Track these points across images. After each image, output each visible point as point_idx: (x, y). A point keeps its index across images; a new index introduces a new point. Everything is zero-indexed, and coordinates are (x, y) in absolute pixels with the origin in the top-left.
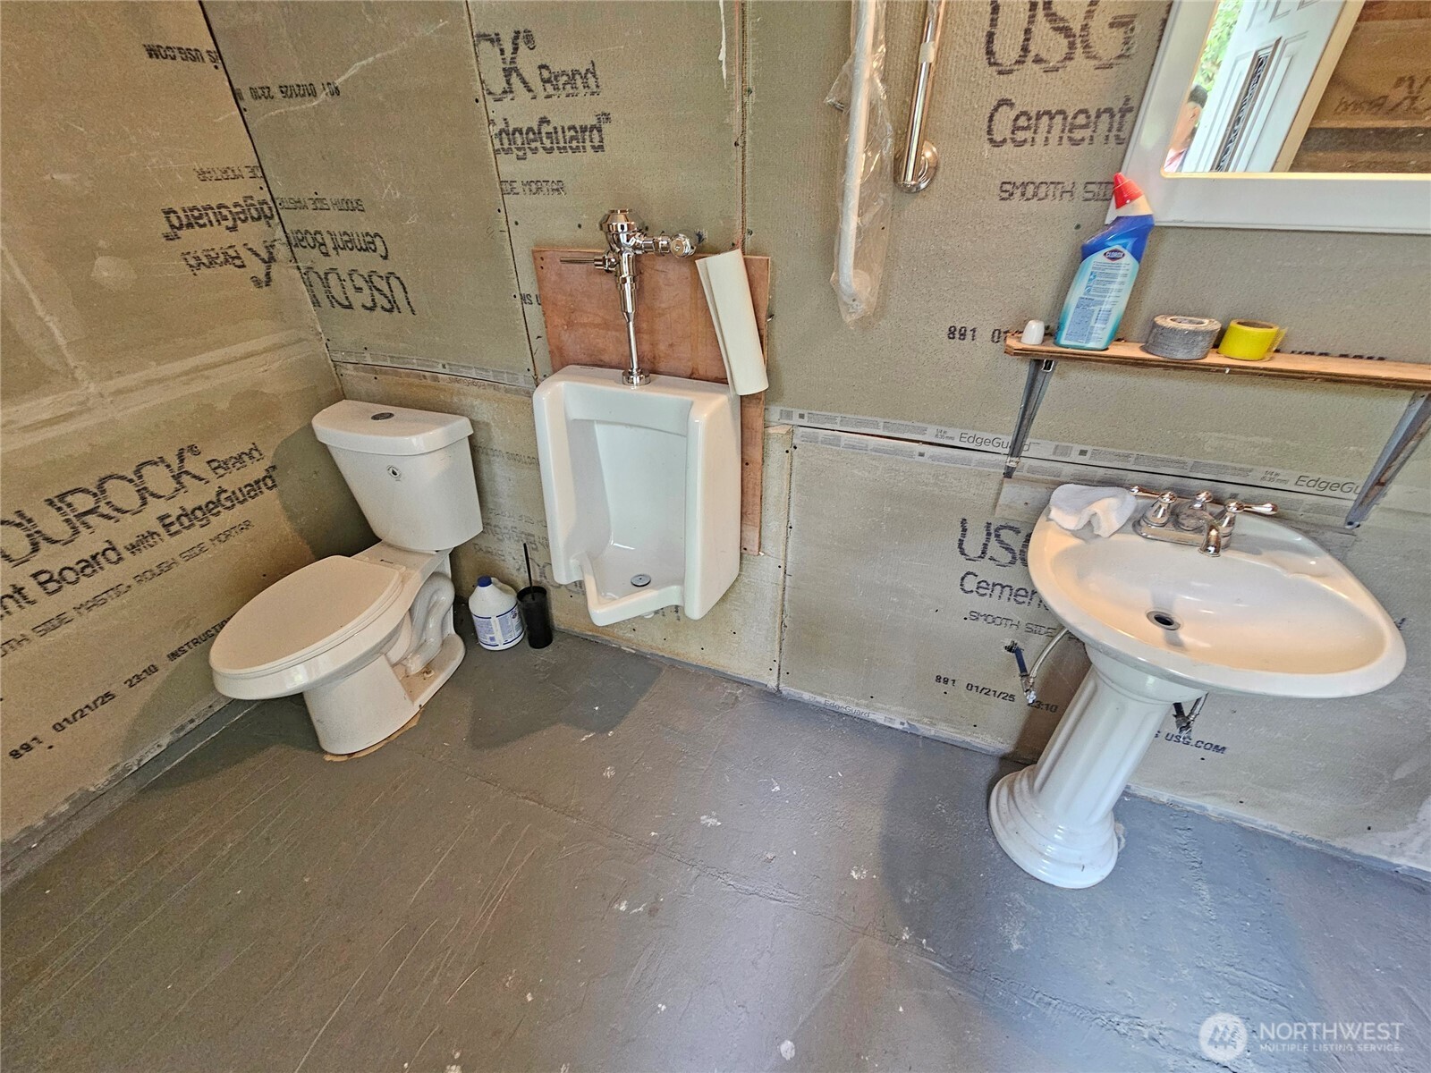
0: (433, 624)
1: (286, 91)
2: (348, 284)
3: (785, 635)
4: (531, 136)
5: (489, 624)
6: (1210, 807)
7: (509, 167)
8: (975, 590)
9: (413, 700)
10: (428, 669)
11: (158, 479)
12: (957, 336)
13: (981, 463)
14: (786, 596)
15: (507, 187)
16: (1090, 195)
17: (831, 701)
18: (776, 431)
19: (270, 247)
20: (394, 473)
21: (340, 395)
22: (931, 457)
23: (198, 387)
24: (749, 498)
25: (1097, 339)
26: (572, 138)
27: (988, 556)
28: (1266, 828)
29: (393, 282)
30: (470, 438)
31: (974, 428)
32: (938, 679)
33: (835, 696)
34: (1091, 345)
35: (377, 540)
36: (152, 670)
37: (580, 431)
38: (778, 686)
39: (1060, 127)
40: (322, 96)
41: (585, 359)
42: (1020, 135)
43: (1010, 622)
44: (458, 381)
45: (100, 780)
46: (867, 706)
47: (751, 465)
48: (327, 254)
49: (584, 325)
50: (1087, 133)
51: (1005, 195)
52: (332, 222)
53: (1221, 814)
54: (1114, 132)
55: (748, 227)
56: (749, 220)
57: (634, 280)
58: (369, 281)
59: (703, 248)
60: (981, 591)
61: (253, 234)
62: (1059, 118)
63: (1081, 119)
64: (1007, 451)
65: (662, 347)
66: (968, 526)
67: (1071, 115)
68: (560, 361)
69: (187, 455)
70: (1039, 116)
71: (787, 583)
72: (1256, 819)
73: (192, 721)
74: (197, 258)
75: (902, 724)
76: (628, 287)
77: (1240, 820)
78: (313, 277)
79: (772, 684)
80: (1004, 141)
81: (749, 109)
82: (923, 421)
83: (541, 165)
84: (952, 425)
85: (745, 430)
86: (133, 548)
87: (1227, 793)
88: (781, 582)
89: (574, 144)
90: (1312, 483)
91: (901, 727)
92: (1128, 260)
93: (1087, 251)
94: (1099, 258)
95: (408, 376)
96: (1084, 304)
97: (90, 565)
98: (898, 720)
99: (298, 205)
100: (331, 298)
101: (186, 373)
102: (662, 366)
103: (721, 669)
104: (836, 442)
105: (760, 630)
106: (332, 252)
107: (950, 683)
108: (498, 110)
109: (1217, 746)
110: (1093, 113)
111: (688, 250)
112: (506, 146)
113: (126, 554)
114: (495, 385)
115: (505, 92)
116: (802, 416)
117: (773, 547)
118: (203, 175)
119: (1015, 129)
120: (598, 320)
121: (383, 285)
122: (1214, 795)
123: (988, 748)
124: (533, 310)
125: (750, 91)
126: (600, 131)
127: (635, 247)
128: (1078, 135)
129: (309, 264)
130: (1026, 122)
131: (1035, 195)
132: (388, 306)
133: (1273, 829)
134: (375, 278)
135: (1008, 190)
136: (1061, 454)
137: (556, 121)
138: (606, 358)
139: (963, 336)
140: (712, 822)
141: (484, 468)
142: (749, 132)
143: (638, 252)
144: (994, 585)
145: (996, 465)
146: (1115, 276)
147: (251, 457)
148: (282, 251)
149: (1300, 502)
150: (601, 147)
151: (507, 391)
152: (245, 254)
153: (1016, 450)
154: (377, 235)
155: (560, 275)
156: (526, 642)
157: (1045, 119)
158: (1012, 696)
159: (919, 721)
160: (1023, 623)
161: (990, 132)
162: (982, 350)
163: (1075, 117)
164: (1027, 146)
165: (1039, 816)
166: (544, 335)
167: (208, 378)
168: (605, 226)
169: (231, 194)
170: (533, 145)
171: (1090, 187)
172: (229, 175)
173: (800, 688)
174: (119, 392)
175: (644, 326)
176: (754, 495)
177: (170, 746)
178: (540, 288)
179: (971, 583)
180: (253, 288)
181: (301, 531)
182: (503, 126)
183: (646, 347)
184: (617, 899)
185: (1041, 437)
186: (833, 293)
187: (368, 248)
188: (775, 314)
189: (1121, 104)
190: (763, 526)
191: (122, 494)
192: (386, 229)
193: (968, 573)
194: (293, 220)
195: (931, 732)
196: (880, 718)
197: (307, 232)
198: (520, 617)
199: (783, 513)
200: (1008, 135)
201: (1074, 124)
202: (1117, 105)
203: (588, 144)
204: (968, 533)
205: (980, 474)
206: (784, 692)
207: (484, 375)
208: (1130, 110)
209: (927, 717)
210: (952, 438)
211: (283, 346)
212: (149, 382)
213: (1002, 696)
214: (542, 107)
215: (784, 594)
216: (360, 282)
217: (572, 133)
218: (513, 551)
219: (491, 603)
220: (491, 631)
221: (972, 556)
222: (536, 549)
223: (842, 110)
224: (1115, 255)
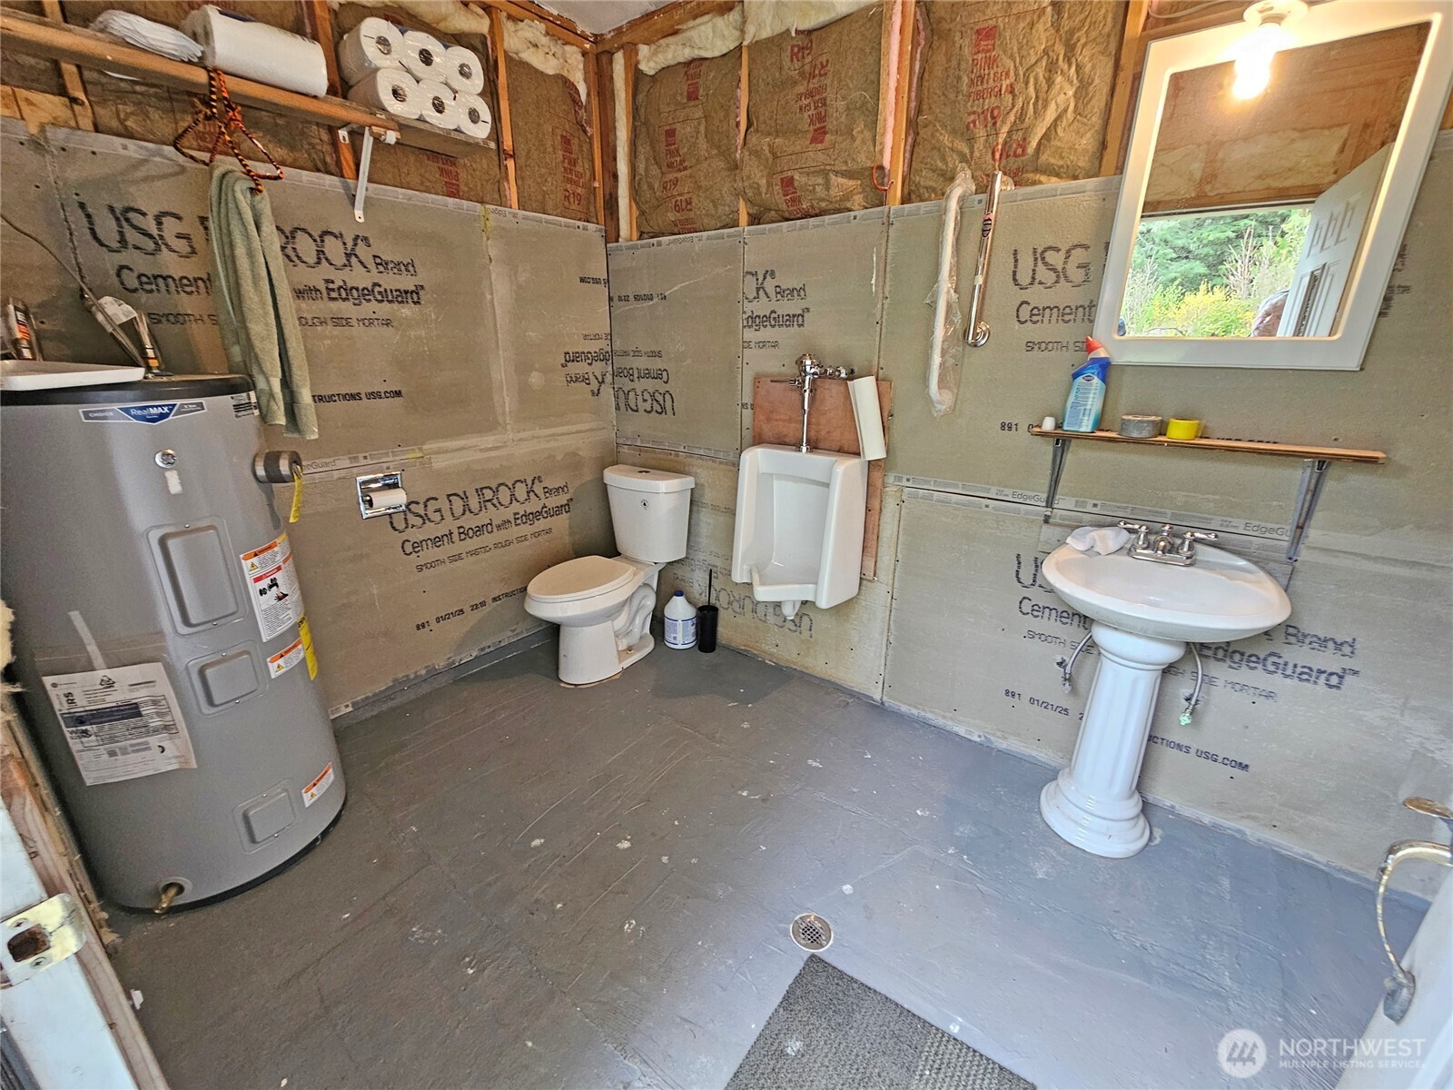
0: (638, 621)
1: (637, 298)
2: (640, 398)
3: (890, 652)
4: (765, 319)
5: (676, 625)
6: (1248, 832)
7: (750, 335)
8: (1030, 612)
9: (620, 662)
10: (630, 649)
11: (521, 491)
12: (1006, 428)
13: (1027, 513)
14: (892, 617)
15: (746, 345)
16: (1078, 349)
17: (923, 713)
18: (890, 490)
19: (604, 375)
20: (645, 504)
21: (616, 463)
22: (993, 508)
23: (553, 444)
24: (869, 535)
25: (1086, 426)
26: (787, 320)
27: (1037, 584)
28: (1303, 856)
29: (667, 396)
30: (692, 489)
31: (1021, 489)
32: (1007, 692)
33: (927, 709)
34: (1082, 430)
35: (619, 554)
36: (483, 604)
37: (764, 480)
38: (881, 699)
39: (1056, 314)
40: (656, 300)
41: (775, 441)
42: (1035, 318)
43: (1058, 640)
44: (691, 457)
45: (440, 664)
46: (952, 719)
47: (872, 511)
48: (632, 381)
49: (777, 420)
50: (1072, 317)
51: (1029, 349)
52: (641, 363)
53: (1259, 840)
54: (1087, 317)
55: (881, 365)
56: (882, 362)
57: (811, 391)
58: (652, 396)
59: (852, 375)
60: (1035, 613)
61: (598, 367)
62: (1055, 310)
63: (1068, 310)
64: (1044, 504)
65: (823, 433)
66: (1021, 560)
67: (1062, 309)
68: (758, 440)
69: (536, 481)
70: (1044, 309)
71: (894, 606)
72: (1292, 846)
73: (489, 647)
74: (571, 377)
75: (980, 736)
76: (807, 395)
77: (1278, 846)
78: (621, 393)
79: (877, 697)
80: (1026, 321)
81: (886, 306)
82: (988, 484)
83: (767, 334)
84: (1006, 486)
85: (870, 488)
86: (499, 527)
87: (1260, 815)
88: (889, 605)
89: (788, 323)
90: (1256, 528)
91: (978, 739)
92: (1096, 381)
93: (1075, 376)
94: (1080, 379)
95: (660, 453)
96: (1075, 405)
97: (480, 530)
98: (977, 733)
99: (626, 353)
100: (628, 405)
101: (550, 436)
102: (821, 445)
103: (838, 681)
104: (929, 498)
105: (871, 646)
106: (636, 380)
107: (1017, 696)
108: (749, 307)
109: (1241, 764)
110: (1074, 308)
111: (843, 375)
112: (750, 324)
113: (495, 530)
114: (713, 459)
115: (755, 298)
116: (908, 480)
117: (884, 576)
118: (586, 337)
119: (1032, 315)
120: (786, 417)
121: (660, 398)
122: (1249, 817)
123: (1050, 762)
124: (747, 413)
125: (887, 298)
126: (803, 316)
127: (814, 374)
128: (1067, 318)
129: (621, 386)
130: (1037, 313)
131: (1046, 348)
132: (660, 410)
133: (1309, 859)
134: (657, 394)
135: (1030, 346)
136: (1081, 506)
137: (780, 312)
138: (787, 440)
139: (1010, 429)
140: (815, 764)
141: (694, 515)
142: (885, 317)
143: (816, 376)
144: (1044, 608)
145: (1038, 515)
146: (1090, 390)
147: (563, 491)
148: (609, 378)
149: (1251, 542)
150: (802, 325)
151: (720, 463)
152: (592, 377)
153: (1049, 503)
154: (665, 370)
155: (768, 391)
156: (697, 647)
157: (1048, 311)
158: (1066, 710)
159: (993, 735)
160: (1069, 641)
161: (1018, 317)
162: (1022, 437)
163: (1064, 309)
164: (1040, 323)
165: (1073, 788)
166: (751, 429)
167: (558, 440)
168: (799, 362)
169: (594, 347)
170: (765, 324)
171: (1077, 344)
172: (597, 337)
173: (899, 701)
174: (521, 440)
175: (813, 420)
176: (873, 533)
177: (476, 657)
178: (754, 400)
179: (1027, 606)
180: (590, 396)
181: (573, 544)
182: (750, 314)
183: (812, 433)
184: (742, 789)
185: (1066, 495)
186: (928, 400)
187: (659, 377)
188: (895, 415)
189: (1088, 303)
190: (879, 559)
191: (504, 495)
192: (671, 367)
193: (1024, 598)
194: (620, 362)
195: (1003, 745)
196: (961, 730)
197: (625, 368)
198: (697, 626)
199: (893, 549)
200: (1028, 318)
201: (1063, 313)
202: (1086, 304)
203: (795, 323)
204: (1022, 564)
205: (1027, 521)
206: (886, 704)
207: (708, 453)
208: (1094, 306)
209: (999, 731)
210: (1007, 495)
211: (595, 430)
212: (533, 437)
213: (1059, 709)
214: (774, 305)
215: (890, 615)
216: (647, 396)
217: (788, 318)
218: (700, 580)
219: (680, 611)
220: (675, 632)
221: (1026, 584)
222: (717, 578)
223: (932, 307)
224: (1089, 378)
